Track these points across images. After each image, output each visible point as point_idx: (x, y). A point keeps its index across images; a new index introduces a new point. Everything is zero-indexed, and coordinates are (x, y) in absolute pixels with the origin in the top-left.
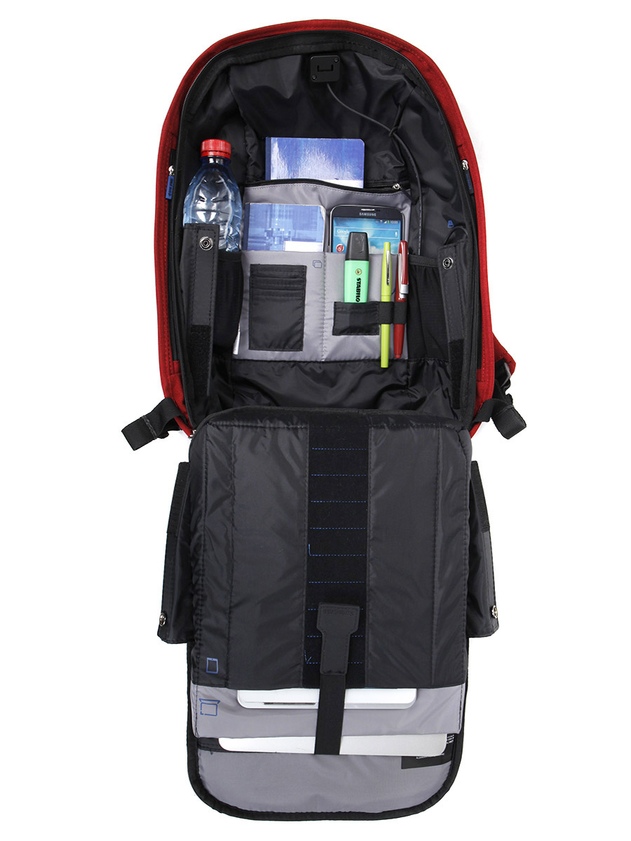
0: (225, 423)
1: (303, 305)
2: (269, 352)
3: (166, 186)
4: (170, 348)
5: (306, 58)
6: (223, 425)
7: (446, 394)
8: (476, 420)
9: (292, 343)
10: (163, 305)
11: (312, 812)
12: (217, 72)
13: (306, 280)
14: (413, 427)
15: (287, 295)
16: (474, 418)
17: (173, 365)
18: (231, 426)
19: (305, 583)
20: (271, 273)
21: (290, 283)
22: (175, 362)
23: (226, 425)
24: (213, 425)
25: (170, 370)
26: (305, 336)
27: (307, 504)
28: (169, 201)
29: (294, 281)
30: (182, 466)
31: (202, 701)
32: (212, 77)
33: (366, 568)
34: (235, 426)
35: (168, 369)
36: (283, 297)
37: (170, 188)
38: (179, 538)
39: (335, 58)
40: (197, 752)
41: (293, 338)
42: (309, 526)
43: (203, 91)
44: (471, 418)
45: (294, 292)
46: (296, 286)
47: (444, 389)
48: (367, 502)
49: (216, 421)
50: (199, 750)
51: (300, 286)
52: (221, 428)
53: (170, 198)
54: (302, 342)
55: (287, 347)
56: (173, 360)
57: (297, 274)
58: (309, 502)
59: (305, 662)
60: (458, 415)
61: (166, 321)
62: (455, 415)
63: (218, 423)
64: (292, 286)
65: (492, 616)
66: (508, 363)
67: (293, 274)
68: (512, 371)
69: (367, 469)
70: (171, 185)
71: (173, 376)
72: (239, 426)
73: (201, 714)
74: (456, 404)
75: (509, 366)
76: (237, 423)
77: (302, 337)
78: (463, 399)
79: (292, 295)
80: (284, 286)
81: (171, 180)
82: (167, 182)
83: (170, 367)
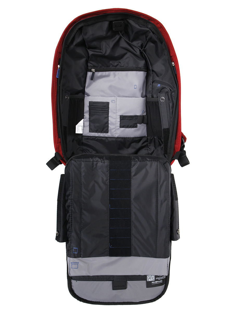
0: (78, 160)
1: (108, 117)
2: (96, 133)
3: (57, 73)
4: (57, 133)
5: (111, 23)
6: (77, 161)
7: (162, 149)
8: (173, 159)
9: (104, 130)
10: (55, 118)
11: (114, 302)
12: (77, 29)
13: (109, 107)
14: (148, 161)
15: (102, 113)
16: (172, 158)
17: (59, 140)
18: (80, 161)
19: (109, 219)
20: (96, 104)
21: (103, 108)
22: (59, 139)
23: (79, 161)
24: (74, 161)
25: (58, 142)
26: (109, 128)
27: (109, 190)
28: (58, 78)
29: (105, 108)
30: (62, 176)
31: (72, 263)
32: (75, 31)
33: (131, 213)
34: (82, 161)
35: (57, 141)
36: (101, 114)
37: (58, 74)
38: (62, 202)
39: (122, 22)
40: (71, 281)
41: (105, 128)
42: (110, 198)
43: (72, 36)
44: (171, 158)
45: (105, 112)
46: (105, 109)
47: (161, 147)
48: (131, 189)
49: (75, 159)
50: (72, 280)
51: (107, 110)
52: (77, 162)
53: (58, 77)
54: (108, 130)
55: (103, 132)
56: (59, 138)
57: (106, 105)
58: (110, 189)
59: (109, 247)
60: (166, 157)
61: (56, 123)
62: (165, 156)
63: (76, 160)
64: (104, 109)
65: (178, 234)
66: (183, 138)
67: (104, 105)
68: (185, 141)
69: (131, 177)
70: (58, 72)
71: (59, 144)
72: (83, 161)
73: (72, 268)
74: (166, 153)
75: (184, 139)
76: (83, 160)
77: (108, 128)
78: (168, 151)
79: (104, 113)
80: (101, 109)
81: (59, 71)
82: (57, 71)
83: (58, 140)
